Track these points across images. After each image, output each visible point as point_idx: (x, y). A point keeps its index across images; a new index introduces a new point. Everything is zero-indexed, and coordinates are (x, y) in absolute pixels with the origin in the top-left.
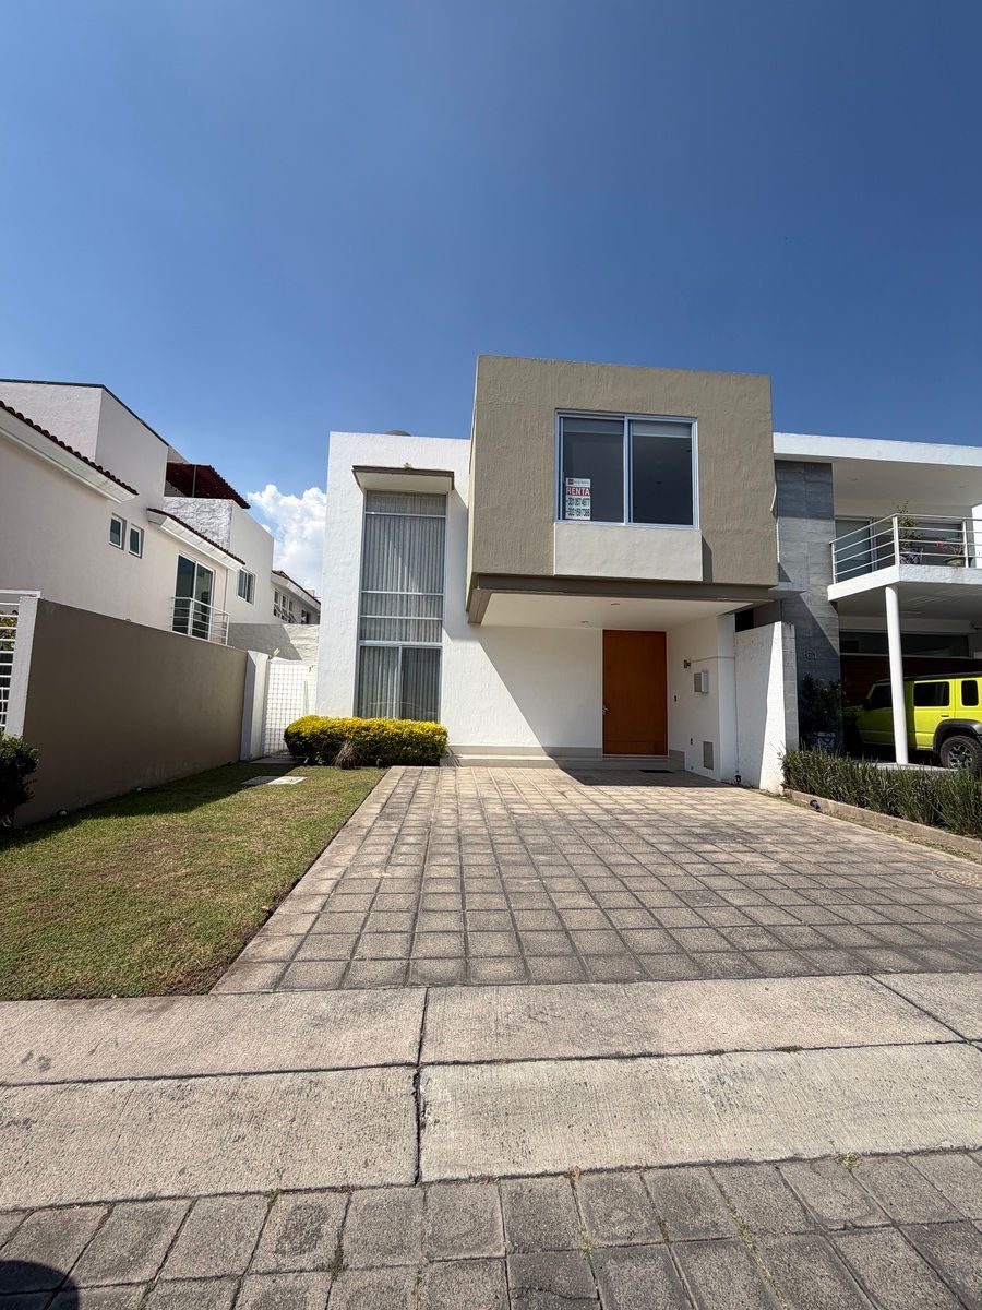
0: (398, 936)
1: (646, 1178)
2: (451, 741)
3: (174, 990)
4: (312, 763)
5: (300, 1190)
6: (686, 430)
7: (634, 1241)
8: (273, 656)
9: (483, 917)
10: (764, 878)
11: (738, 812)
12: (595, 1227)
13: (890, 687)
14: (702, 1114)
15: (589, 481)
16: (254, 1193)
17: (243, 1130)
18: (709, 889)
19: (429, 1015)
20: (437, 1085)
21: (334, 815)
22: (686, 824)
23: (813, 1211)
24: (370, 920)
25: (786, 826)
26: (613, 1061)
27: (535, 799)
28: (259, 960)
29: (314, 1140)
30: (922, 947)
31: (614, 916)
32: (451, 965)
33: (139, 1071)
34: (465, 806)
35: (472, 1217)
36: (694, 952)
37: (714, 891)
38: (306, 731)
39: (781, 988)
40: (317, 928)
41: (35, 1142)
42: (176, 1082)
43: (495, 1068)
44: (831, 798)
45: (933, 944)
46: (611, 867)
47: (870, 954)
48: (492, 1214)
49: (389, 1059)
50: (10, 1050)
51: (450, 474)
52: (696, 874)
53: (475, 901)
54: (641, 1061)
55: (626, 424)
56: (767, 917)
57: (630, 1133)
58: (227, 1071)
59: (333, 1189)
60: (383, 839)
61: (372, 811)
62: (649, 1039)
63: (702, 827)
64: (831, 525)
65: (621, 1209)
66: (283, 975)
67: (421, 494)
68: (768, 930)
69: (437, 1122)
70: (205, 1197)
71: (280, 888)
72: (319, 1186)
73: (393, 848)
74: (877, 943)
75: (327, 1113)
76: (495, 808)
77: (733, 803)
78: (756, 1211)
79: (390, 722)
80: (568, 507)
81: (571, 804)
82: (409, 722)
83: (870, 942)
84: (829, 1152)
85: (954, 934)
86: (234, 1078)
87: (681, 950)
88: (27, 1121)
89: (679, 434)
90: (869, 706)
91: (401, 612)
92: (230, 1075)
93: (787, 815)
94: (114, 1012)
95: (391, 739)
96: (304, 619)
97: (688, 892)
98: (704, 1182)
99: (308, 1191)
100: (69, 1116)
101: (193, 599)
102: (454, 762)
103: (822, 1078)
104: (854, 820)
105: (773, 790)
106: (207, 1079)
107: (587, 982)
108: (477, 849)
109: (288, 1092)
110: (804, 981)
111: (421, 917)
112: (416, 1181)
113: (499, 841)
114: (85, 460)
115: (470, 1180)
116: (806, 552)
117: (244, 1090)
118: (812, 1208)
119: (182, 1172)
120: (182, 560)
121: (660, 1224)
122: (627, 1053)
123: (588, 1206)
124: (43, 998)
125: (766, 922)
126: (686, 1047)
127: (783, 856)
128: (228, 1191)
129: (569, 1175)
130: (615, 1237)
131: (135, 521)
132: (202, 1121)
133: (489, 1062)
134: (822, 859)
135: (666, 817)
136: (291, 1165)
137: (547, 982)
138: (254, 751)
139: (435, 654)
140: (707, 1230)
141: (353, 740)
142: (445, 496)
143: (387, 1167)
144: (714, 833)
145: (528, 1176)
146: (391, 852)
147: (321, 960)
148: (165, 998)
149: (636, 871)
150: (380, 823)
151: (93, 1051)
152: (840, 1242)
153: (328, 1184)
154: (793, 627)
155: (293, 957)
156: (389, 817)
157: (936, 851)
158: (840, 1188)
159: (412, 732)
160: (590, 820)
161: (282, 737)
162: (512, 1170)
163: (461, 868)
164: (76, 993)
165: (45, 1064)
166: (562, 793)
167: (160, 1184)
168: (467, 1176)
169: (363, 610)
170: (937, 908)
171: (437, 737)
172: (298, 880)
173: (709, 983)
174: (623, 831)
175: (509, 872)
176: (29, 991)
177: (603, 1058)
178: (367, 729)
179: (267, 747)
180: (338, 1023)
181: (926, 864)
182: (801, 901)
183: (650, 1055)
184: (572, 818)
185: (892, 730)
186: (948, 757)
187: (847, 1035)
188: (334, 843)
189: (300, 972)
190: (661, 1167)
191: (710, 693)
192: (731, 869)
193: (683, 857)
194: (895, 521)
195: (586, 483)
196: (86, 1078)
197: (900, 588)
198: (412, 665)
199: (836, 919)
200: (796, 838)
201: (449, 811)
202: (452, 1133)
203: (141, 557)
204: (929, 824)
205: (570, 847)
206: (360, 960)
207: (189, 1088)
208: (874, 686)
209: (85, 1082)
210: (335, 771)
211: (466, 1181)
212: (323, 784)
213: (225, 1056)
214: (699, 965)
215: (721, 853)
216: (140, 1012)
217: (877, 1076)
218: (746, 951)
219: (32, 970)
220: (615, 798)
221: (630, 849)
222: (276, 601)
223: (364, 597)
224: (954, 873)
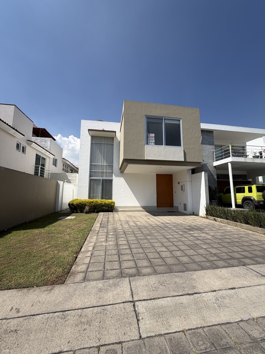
0: (116, 262)
1: (204, 330)
2: (116, 205)
3: (53, 283)
4: (77, 212)
5: (106, 345)
6: (178, 122)
7: (207, 350)
8: (64, 182)
9: (138, 255)
10: (209, 240)
11: (196, 222)
12: (195, 347)
13: (230, 188)
14: (215, 309)
15: (154, 134)
16: (93, 347)
17: (86, 327)
18: (196, 244)
19: (132, 286)
20: (141, 307)
21: (87, 227)
22: (184, 226)
23: (252, 335)
24: (106, 258)
25: (209, 226)
26: (187, 296)
27: (142, 220)
28: (77, 272)
29: (107, 328)
30: (255, 257)
31: (173, 253)
32: (134, 270)
33: (49, 311)
34: (124, 223)
35: (160, 348)
36: (198, 262)
37: (197, 244)
38: (75, 203)
39: (224, 271)
40: (92, 261)
41: (20, 337)
42: (61, 313)
43: (155, 301)
44: (219, 218)
45: (257, 256)
46: (169, 239)
47: (243, 260)
48: (165, 346)
49: (124, 300)
50: (6, 307)
51: (115, 132)
52: (191, 240)
53: (134, 251)
54: (195, 295)
55: (163, 119)
56: (214, 251)
57: (197, 317)
58: (77, 308)
59: (116, 343)
60: (103, 234)
61: (97, 225)
62: (195, 288)
63: (188, 227)
64: (214, 147)
65: (201, 341)
66: (85, 276)
67: (107, 137)
68: (215, 255)
69: (143, 319)
70: (78, 350)
71: (77, 250)
72: (112, 343)
73: (107, 236)
74: (244, 257)
75: (110, 319)
76: (132, 224)
77: (194, 220)
78: (237, 337)
79: (99, 200)
80: (149, 141)
81: (152, 222)
82: (104, 200)
83: (242, 257)
84: (250, 318)
85: (261, 253)
86: (80, 310)
87: (194, 262)
88: (16, 330)
89: (177, 123)
90: (225, 193)
91: (101, 169)
92: (78, 309)
93: (208, 223)
94: (36, 292)
95: (99, 205)
96: (71, 171)
97: (191, 245)
98: (220, 330)
99: (109, 344)
100: (30, 328)
101: (40, 166)
102: (117, 211)
103: (243, 296)
104: (225, 223)
105: (203, 216)
106: (71, 311)
107: (173, 273)
108: (131, 235)
109: (97, 313)
110: (230, 269)
111: (121, 256)
112: (140, 338)
113: (136, 233)
114: (10, 126)
115: (156, 336)
116: (208, 154)
117: (83, 314)
118: (251, 335)
119: (69, 342)
120: (37, 155)
121: (213, 344)
122: (190, 293)
123: (191, 341)
124: (12, 289)
125: (214, 253)
126: (206, 290)
127: (212, 234)
128: (84, 347)
129: (183, 331)
130: (202, 350)
131: (23, 144)
132: (72, 325)
133: (153, 299)
134: (222, 234)
135: (178, 224)
136: (102, 337)
137: (162, 274)
138: (59, 209)
139: (111, 181)
140: (226, 345)
141: (89, 205)
142: (113, 138)
143: (130, 334)
144: (192, 228)
145: (172, 333)
146: (107, 237)
147: (95, 271)
148: (51, 286)
149: (175, 240)
150: (101, 229)
151: (33, 305)
152: (262, 344)
153: (114, 342)
154: (207, 173)
155: (87, 271)
156: (103, 227)
157: (249, 231)
158: (256, 328)
159: (105, 203)
160: (158, 226)
161: (67, 205)
162: (167, 332)
163: (128, 241)
164: (23, 287)
165: (18, 311)
166: (149, 219)
167: (62, 347)
168: (155, 335)
169: (91, 169)
170: (254, 246)
171: (112, 204)
172: (82, 247)
173: (205, 271)
174: (168, 229)
175: (141, 242)
176: (7, 287)
177: (185, 295)
178: (93, 202)
179: (63, 208)
180: (106, 290)
181: (247, 234)
182: (220, 246)
183: (197, 293)
184: (153, 225)
185: (231, 199)
186: (245, 206)
187: (246, 283)
188: (89, 235)
189: (90, 275)
190: (208, 327)
191: (185, 190)
192: (200, 238)
193: (186, 235)
194: (230, 146)
195: (153, 135)
196: (33, 314)
197: (231, 163)
198: (104, 184)
199: (231, 251)
200: (213, 229)
201: (119, 225)
202: (148, 322)
203: (25, 154)
204: (245, 224)
205: (155, 234)
206: (107, 270)
207: (66, 314)
208: (226, 188)
209: (33, 315)
210: (84, 214)
211: (155, 336)
212: (81, 218)
213: (75, 303)
214: (200, 266)
215: (196, 234)
216: (44, 291)
217: (257, 295)
218: (212, 261)
219: (7, 280)
220: (163, 219)
221: (172, 234)
222: (63, 166)
223: (91, 165)
224: (255, 236)
